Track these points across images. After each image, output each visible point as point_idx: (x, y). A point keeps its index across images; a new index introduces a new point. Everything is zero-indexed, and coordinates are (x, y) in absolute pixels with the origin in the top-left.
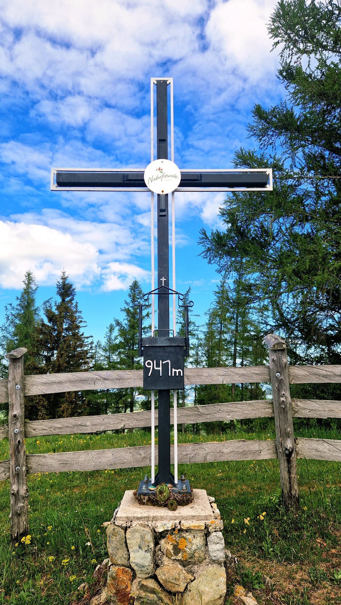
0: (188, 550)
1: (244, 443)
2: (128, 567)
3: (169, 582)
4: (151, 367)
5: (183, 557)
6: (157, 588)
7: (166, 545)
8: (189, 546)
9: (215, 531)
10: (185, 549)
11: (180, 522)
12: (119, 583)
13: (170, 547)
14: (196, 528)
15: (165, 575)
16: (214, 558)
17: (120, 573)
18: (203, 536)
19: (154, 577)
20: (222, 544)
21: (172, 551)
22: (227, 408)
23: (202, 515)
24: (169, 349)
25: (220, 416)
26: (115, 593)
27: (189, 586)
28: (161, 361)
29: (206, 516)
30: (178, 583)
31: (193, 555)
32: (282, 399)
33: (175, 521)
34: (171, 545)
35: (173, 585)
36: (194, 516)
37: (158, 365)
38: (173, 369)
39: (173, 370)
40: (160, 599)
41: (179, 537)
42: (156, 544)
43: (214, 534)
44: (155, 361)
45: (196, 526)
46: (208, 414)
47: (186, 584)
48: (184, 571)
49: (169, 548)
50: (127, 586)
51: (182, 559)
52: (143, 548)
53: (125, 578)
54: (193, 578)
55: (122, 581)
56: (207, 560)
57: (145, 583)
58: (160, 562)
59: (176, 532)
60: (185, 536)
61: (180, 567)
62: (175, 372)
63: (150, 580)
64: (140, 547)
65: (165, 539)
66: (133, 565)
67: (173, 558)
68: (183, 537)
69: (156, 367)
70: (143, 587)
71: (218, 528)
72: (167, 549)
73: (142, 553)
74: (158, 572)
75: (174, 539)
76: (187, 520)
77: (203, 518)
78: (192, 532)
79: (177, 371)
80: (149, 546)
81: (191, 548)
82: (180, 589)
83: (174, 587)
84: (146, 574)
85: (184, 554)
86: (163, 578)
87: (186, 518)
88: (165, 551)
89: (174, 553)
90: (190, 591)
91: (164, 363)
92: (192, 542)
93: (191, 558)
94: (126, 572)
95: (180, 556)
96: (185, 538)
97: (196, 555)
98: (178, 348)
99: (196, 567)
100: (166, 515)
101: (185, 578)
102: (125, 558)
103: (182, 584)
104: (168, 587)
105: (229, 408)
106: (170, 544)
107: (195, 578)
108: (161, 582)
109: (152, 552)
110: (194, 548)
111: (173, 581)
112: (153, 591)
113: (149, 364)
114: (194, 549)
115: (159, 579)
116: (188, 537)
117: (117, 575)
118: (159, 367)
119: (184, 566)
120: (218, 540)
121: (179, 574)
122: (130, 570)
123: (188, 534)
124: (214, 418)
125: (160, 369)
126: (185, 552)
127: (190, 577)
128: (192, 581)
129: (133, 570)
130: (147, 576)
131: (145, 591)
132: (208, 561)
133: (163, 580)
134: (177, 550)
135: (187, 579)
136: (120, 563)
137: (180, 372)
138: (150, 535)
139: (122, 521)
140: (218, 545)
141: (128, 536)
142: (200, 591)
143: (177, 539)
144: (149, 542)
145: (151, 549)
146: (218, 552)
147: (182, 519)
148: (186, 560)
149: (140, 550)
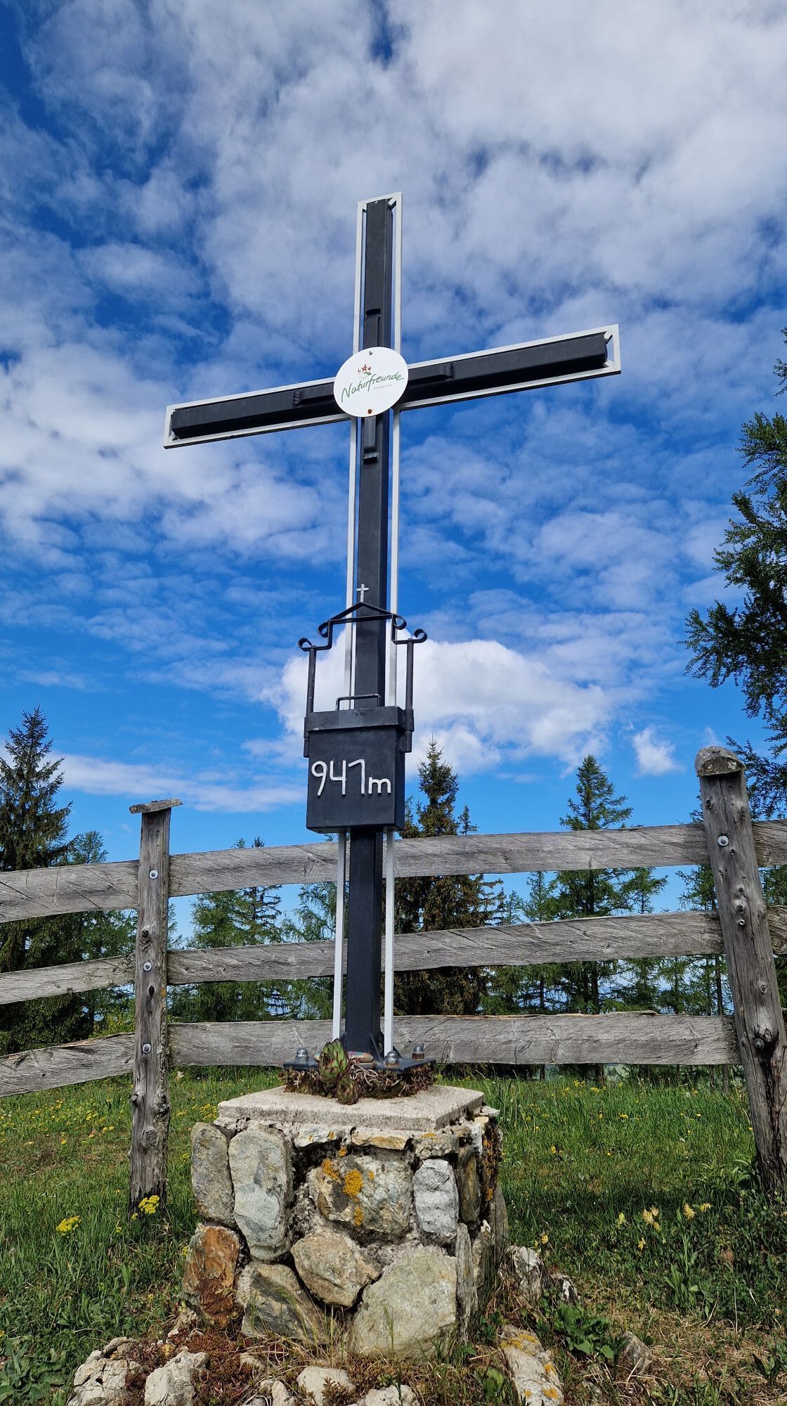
0: (365, 1199)
1: (652, 1020)
2: (232, 1229)
3: (317, 1275)
4: (324, 775)
5: (354, 1217)
6: (290, 1288)
7: (319, 1182)
8: (368, 1189)
9: (433, 1157)
10: (359, 1195)
11: (354, 1129)
12: (208, 1264)
13: (326, 1189)
14: (385, 1145)
15: (309, 1258)
16: (426, 1228)
17: (213, 1240)
18: (406, 1170)
19: (287, 1260)
20: (447, 1192)
21: (329, 1199)
22: (603, 929)
23: (409, 1116)
24: (364, 734)
25: (585, 948)
26: (197, 1288)
27: (365, 1292)
28: (344, 762)
29: (418, 1120)
30: (338, 1281)
31: (378, 1213)
32: (737, 902)
33: (344, 1127)
34: (328, 1182)
35: (327, 1284)
36: (389, 1118)
37: (338, 772)
38: (370, 778)
39: (371, 781)
40: (295, 1315)
41: (347, 1165)
42: (299, 1178)
43: (428, 1163)
44: (332, 763)
45: (383, 1140)
46: (557, 944)
47: (359, 1287)
48: (357, 1255)
49: (324, 1190)
50: (225, 1274)
51: (353, 1222)
52: (263, 1183)
53: (221, 1254)
54: (375, 1275)
55: (214, 1259)
56: (415, 1234)
57: (265, 1271)
58: (306, 1225)
59: (342, 1152)
60: (359, 1162)
61: (350, 1243)
62: (375, 785)
63: (280, 1267)
64: (257, 1181)
65: (319, 1169)
66: (241, 1224)
67: (332, 1217)
68: (357, 1166)
69: (335, 775)
70: (258, 1280)
71: (437, 1148)
72: (321, 1193)
73: (259, 1194)
74: (298, 1249)
75: (335, 1169)
76: (371, 1125)
77: (410, 1124)
78: (380, 1155)
79: (379, 782)
80: (275, 1179)
81: (371, 1196)
82: (342, 1299)
83: (330, 1291)
84: (269, 1248)
85: (357, 1208)
86: (306, 1263)
87: (368, 1122)
88: (316, 1199)
89: (334, 1203)
90: (367, 1306)
91: (350, 765)
92: (377, 1179)
93: (373, 1221)
94: (226, 1238)
95: (347, 1215)
96: (361, 1170)
97: (385, 1214)
98: (383, 733)
99: (389, 1249)
100: (325, 1109)
101: (358, 1273)
102: (225, 1204)
103: (350, 1284)
104: (316, 1286)
105: (609, 930)
106: (326, 1180)
107: (380, 1276)
108: (301, 1272)
109: (283, 1196)
110: (380, 1194)
111: (327, 1275)
112: (281, 1296)
113: (319, 768)
114: (378, 1198)
115: (297, 1266)
116: (365, 1166)
117: (205, 1244)
118: (341, 775)
119: (362, 1244)
120: (435, 1181)
121: (343, 1260)
122: (236, 1238)
123: (368, 1159)
124: (571, 953)
125: (343, 779)
126: (359, 1203)
127: (370, 1270)
128: (373, 1282)
129: (242, 1238)
130: (272, 1255)
131: (265, 1293)
132: (417, 1235)
133: (304, 1269)
134: (342, 1197)
135: (361, 1276)
136: (214, 1215)
137: (384, 785)
138: (279, 1152)
139: (230, 1116)
140: (438, 1193)
141: (232, 1151)
142: (390, 1310)
143: (342, 1171)
144: (276, 1170)
145: (280, 1186)
146: (437, 1212)
147: (361, 1123)
148: (362, 1226)
149: (257, 1188)
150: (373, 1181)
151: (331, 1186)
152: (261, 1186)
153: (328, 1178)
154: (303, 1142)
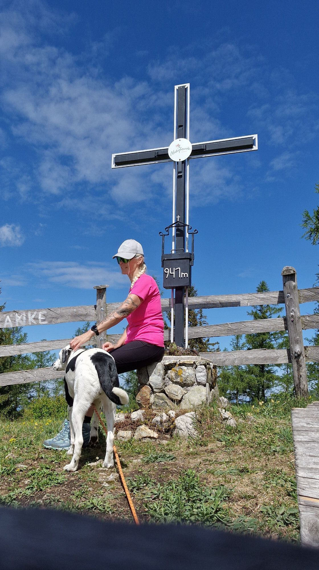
0: (183, 376)
3: (171, 393)
4: (168, 272)
6: (164, 397)
7: (171, 373)
8: (184, 373)
9: (200, 365)
11: (180, 360)
14: (188, 363)
16: (199, 381)
17: (144, 388)
18: (193, 368)
19: (164, 392)
20: (204, 372)
23: (194, 357)
24: (180, 261)
26: (140, 399)
28: (174, 268)
29: (196, 358)
30: (177, 394)
31: (186, 379)
33: (177, 360)
35: (174, 395)
36: (189, 358)
37: (172, 271)
38: (182, 273)
40: (166, 403)
41: (179, 368)
42: (166, 373)
44: (170, 269)
45: (188, 362)
47: (182, 395)
48: (181, 389)
49: (172, 375)
50: (147, 395)
51: (180, 381)
53: (146, 391)
54: (186, 392)
55: (144, 392)
56: (196, 383)
57: (158, 394)
58: (168, 384)
59: (177, 366)
60: (182, 367)
61: (179, 386)
63: (162, 393)
64: (155, 373)
65: (171, 370)
66: (151, 384)
67: (174, 381)
70: (156, 396)
71: (202, 362)
74: (166, 389)
75: (175, 369)
76: (184, 359)
77: (194, 359)
78: (187, 365)
79: (184, 274)
80: (160, 372)
81: (185, 375)
82: (178, 398)
83: (174, 397)
85: (181, 378)
86: (168, 391)
88: (170, 377)
89: (175, 377)
90: (184, 399)
91: (176, 269)
93: (185, 381)
94: (147, 387)
95: (178, 380)
96: (182, 369)
97: (188, 379)
98: (185, 260)
99: (189, 387)
100: (172, 357)
101: (182, 392)
102: (146, 380)
103: (180, 395)
104: (171, 396)
108: (167, 393)
109: (162, 376)
110: (187, 374)
111: (174, 393)
112: (162, 399)
113: (167, 270)
115: (166, 392)
119: (182, 387)
120: (201, 370)
121: (178, 390)
122: (149, 387)
123: (184, 366)
125: (174, 273)
128: (185, 394)
129: (151, 387)
130: (159, 391)
131: (158, 399)
134: (177, 376)
136: (143, 382)
137: (186, 275)
138: (161, 366)
140: (202, 373)
142: (190, 399)
143: (177, 370)
144: (160, 370)
145: (161, 374)
146: (202, 377)
147: (181, 359)
148: (183, 382)
149: (155, 375)
150: (185, 371)
151: (174, 374)
152: (156, 375)
153: (174, 372)
154: (167, 364)
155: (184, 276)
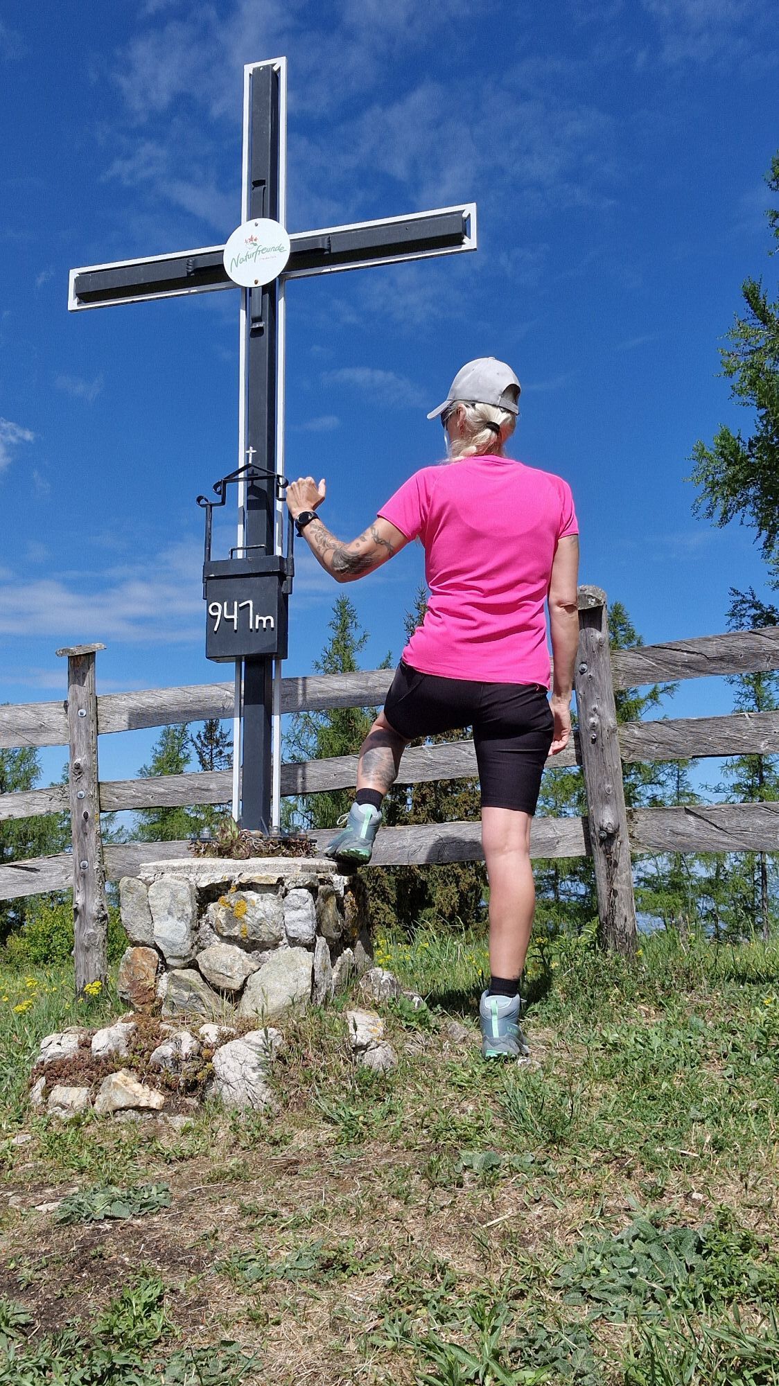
0: (249, 919)
2: (153, 948)
3: (215, 971)
4: (219, 614)
5: (241, 932)
6: (196, 982)
7: (216, 911)
8: (250, 912)
9: (297, 888)
10: (245, 917)
11: (241, 874)
12: (136, 970)
13: (221, 916)
14: (262, 882)
15: (208, 960)
16: (291, 934)
17: (138, 955)
18: (278, 897)
19: (194, 965)
20: (307, 909)
21: (223, 922)
23: (282, 863)
24: (252, 579)
26: (127, 987)
27: (248, 980)
28: (236, 603)
29: (288, 865)
30: (230, 974)
31: (258, 928)
33: (234, 874)
34: (223, 911)
35: (222, 976)
36: (266, 867)
37: (231, 612)
38: (257, 616)
39: (258, 618)
40: (200, 999)
41: (237, 898)
42: (202, 910)
43: (293, 892)
44: (225, 604)
45: (262, 878)
47: (244, 977)
48: (244, 958)
49: (219, 916)
50: (148, 977)
51: (240, 936)
52: (174, 914)
53: (144, 963)
54: (256, 968)
55: (140, 968)
57: (179, 973)
58: (207, 942)
59: (233, 890)
60: (244, 895)
61: (238, 950)
62: (261, 621)
63: (188, 970)
64: (170, 913)
65: (216, 903)
66: (159, 943)
67: (225, 934)
68: (243, 898)
69: (228, 614)
70: (174, 980)
71: (300, 881)
72: (217, 919)
73: (172, 922)
74: (201, 958)
75: (228, 901)
76: (254, 872)
77: (282, 868)
78: (260, 890)
79: (264, 619)
80: (183, 910)
81: (253, 916)
82: (233, 986)
83: (224, 980)
84: (180, 957)
85: (243, 926)
86: (207, 965)
87: (252, 870)
88: (214, 923)
89: (227, 924)
90: (250, 988)
91: (240, 605)
92: (257, 906)
93: (254, 933)
94: (148, 953)
95: (236, 931)
96: (246, 900)
97: (263, 928)
99: (267, 953)
100: (221, 863)
101: (245, 966)
102: (147, 931)
103: (238, 975)
104: (214, 978)
106: (221, 910)
107: (260, 969)
108: (204, 970)
109: (189, 923)
110: (259, 915)
111: (221, 970)
112: (189, 987)
113: (215, 608)
114: (258, 918)
115: (201, 967)
116: (249, 897)
117: (133, 958)
118: (233, 614)
119: (248, 952)
120: (298, 903)
121: (234, 961)
122: (155, 953)
123: (251, 892)
125: (235, 617)
126: (244, 922)
127: (254, 966)
128: (255, 973)
129: (160, 952)
130: (183, 963)
131: (177, 987)
132: (286, 941)
133: (205, 968)
134: (232, 919)
135: (246, 970)
136: (138, 939)
137: (268, 621)
138: (185, 891)
139: (149, 872)
140: (300, 911)
141: (151, 893)
142: (266, 989)
143: (232, 902)
144: (184, 904)
145: (187, 915)
146: (301, 923)
147: (246, 870)
148: (247, 938)
149: (170, 918)
150: (254, 907)
151: (225, 913)
152: (173, 916)
153: (223, 908)
154: (204, 884)
155: (264, 626)
